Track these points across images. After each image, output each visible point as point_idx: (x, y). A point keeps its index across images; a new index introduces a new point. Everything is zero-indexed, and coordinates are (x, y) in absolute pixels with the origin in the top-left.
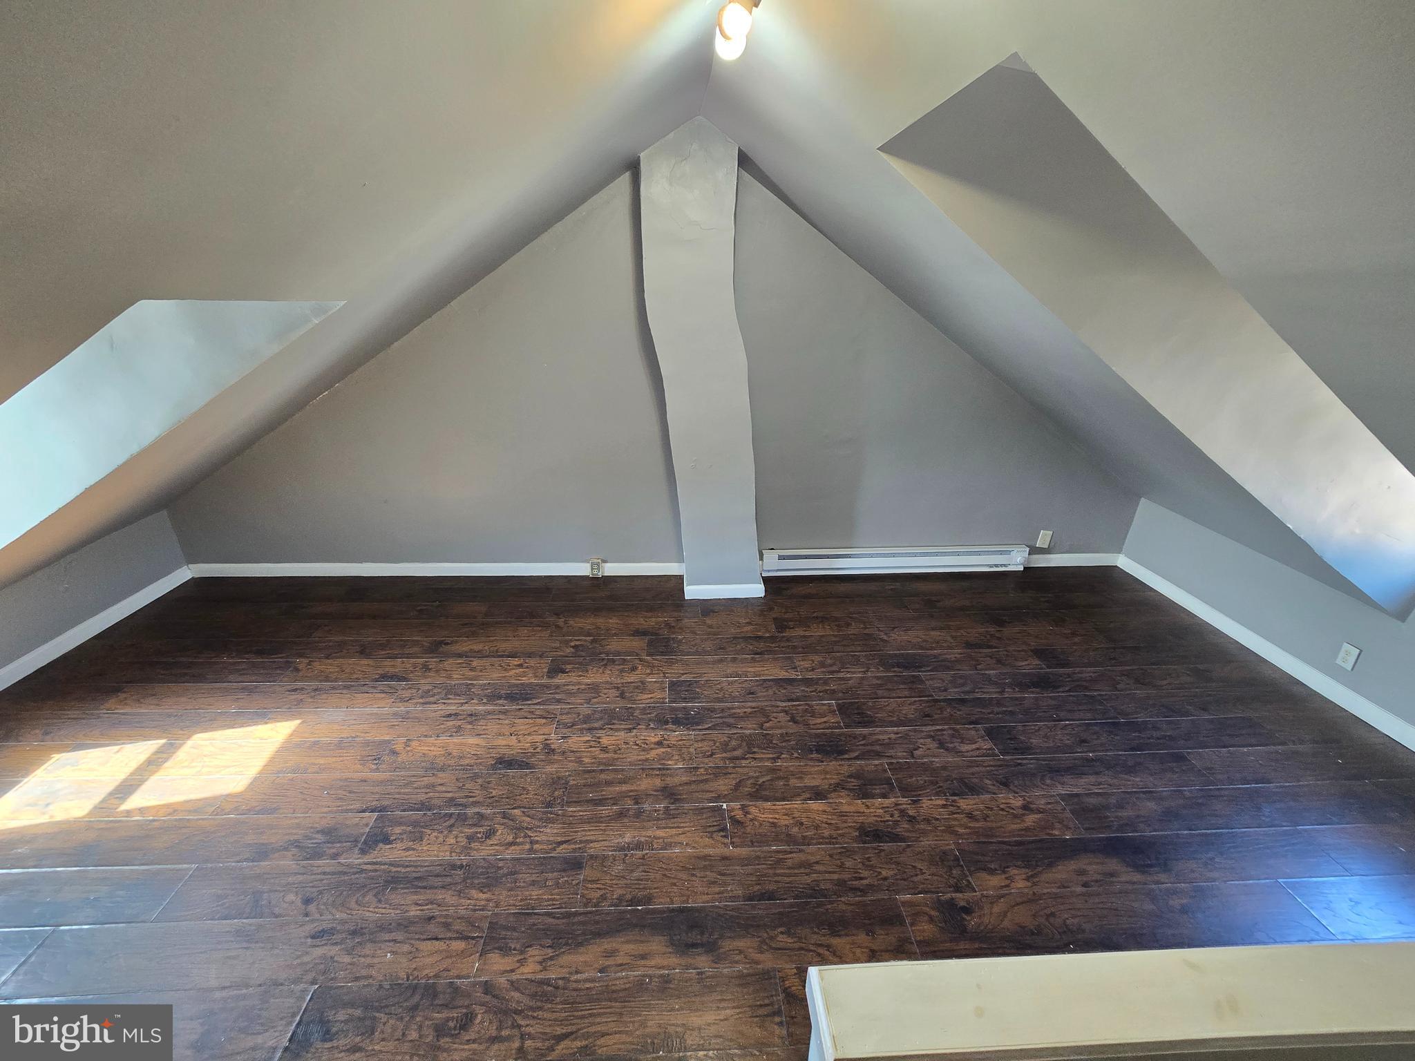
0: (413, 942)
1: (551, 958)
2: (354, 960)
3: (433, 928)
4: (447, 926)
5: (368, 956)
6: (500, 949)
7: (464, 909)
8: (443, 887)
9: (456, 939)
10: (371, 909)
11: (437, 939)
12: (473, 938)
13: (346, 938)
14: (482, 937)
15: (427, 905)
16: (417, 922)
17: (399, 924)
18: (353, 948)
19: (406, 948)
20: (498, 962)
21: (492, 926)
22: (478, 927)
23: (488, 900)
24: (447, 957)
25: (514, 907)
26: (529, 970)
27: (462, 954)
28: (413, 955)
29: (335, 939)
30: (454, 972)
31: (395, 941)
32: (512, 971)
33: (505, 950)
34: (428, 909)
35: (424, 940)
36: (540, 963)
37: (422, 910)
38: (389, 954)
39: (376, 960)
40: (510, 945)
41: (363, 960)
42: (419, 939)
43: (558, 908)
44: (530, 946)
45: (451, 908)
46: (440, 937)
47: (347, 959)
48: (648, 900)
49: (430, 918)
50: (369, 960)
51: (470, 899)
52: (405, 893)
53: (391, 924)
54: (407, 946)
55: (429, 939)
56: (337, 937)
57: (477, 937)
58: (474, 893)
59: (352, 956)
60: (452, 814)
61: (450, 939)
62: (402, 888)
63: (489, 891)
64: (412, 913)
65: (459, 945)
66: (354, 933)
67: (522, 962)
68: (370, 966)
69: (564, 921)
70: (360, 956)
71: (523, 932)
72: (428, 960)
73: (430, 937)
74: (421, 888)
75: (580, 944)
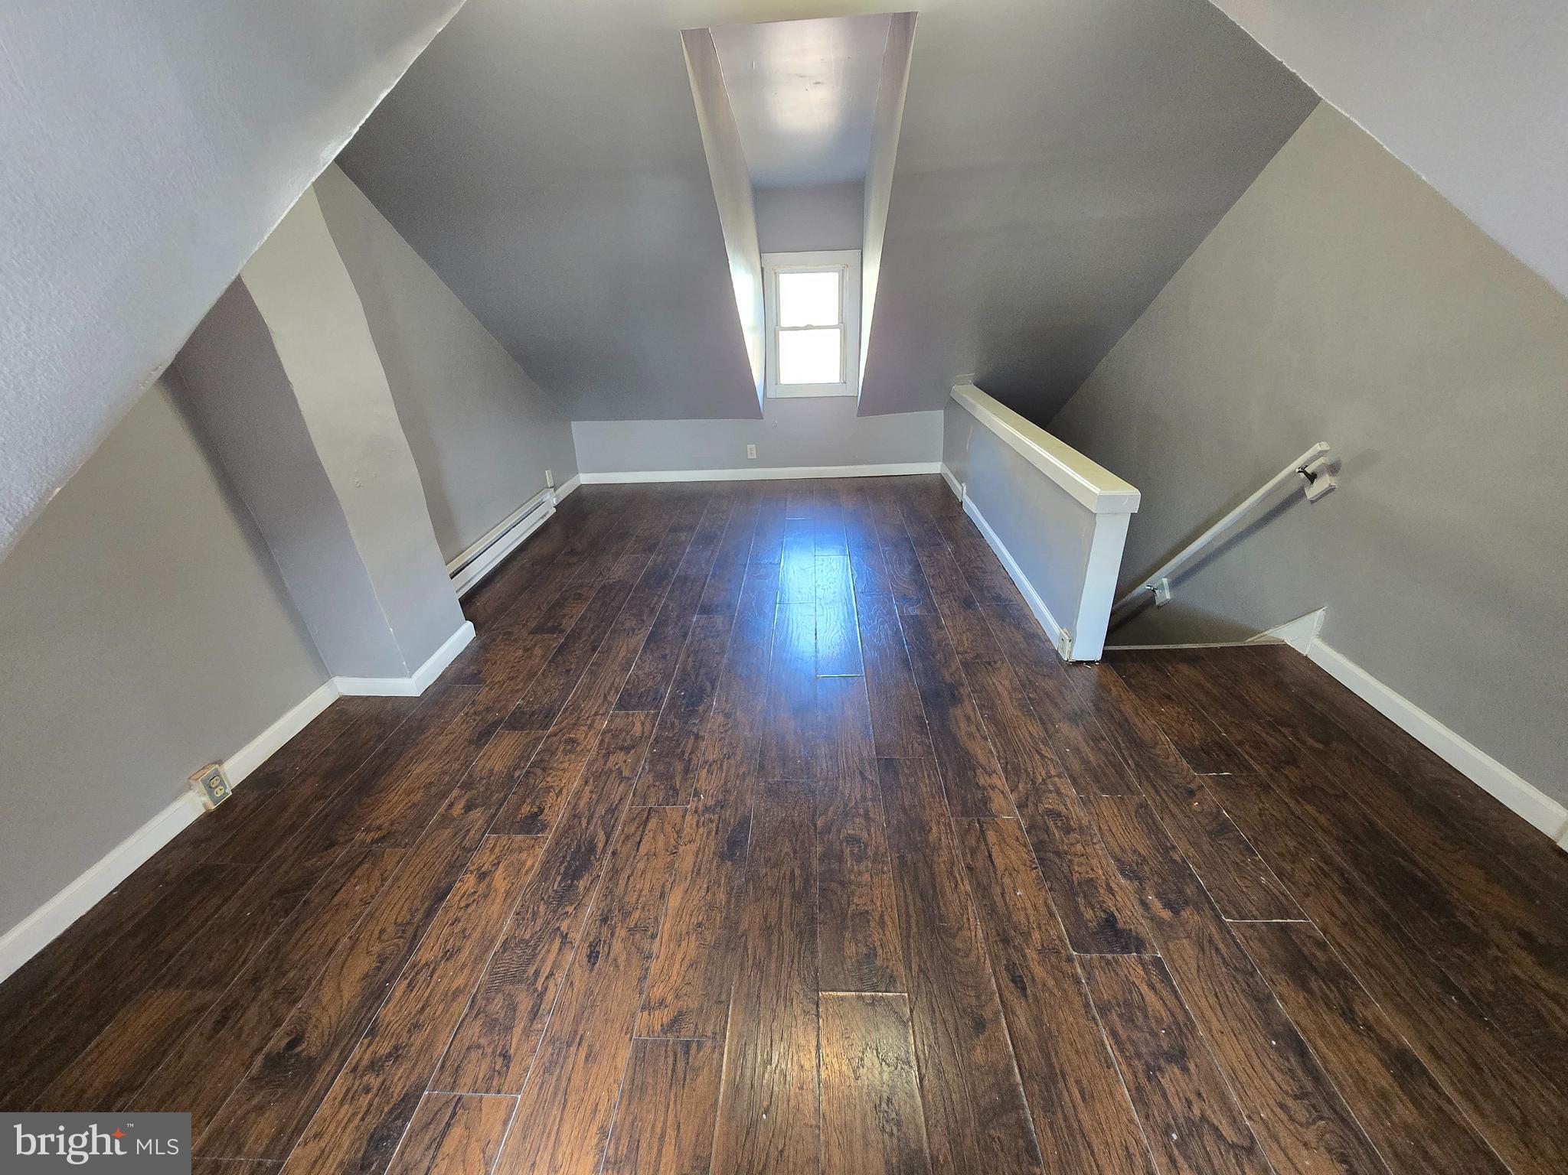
0: (999, 877)
1: (984, 769)
2: (1034, 926)
3: (980, 863)
4: (973, 852)
5: (1026, 914)
6: (985, 804)
7: (953, 841)
8: (931, 867)
9: (985, 840)
10: (973, 934)
11: (990, 856)
12: (981, 826)
13: (1014, 946)
14: (979, 821)
15: (955, 877)
16: (977, 880)
17: (984, 897)
18: (1022, 934)
19: (1007, 880)
20: (997, 802)
21: (965, 813)
22: (969, 825)
23: (938, 823)
24: (1005, 842)
25: (942, 803)
26: (1000, 781)
27: (998, 830)
28: (1012, 871)
29: (1019, 959)
30: (1018, 833)
31: (1003, 894)
32: (1002, 792)
33: (986, 801)
34: (960, 874)
35: (994, 867)
36: (990, 775)
37: (962, 880)
38: (1018, 894)
39: (1029, 905)
40: (980, 797)
41: (1032, 919)
42: (995, 872)
43: (937, 771)
44: (977, 784)
45: (954, 854)
46: (987, 854)
47: (1036, 935)
48: (919, 718)
49: (970, 868)
50: (1031, 911)
51: (940, 839)
52: (944, 904)
53: (985, 905)
54: (1004, 880)
55: (992, 863)
56: (1016, 957)
57: (979, 823)
58: (933, 837)
59: (1032, 930)
60: (822, 889)
61: (987, 845)
62: (939, 908)
63: (928, 824)
64: (968, 888)
65: (991, 836)
66: (1006, 940)
67: (993, 788)
68: (1035, 908)
69: (948, 766)
70: (1029, 923)
71: (966, 791)
72: (1013, 857)
73: (990, 863)
74: (935, 892)
75: (967, 753)
